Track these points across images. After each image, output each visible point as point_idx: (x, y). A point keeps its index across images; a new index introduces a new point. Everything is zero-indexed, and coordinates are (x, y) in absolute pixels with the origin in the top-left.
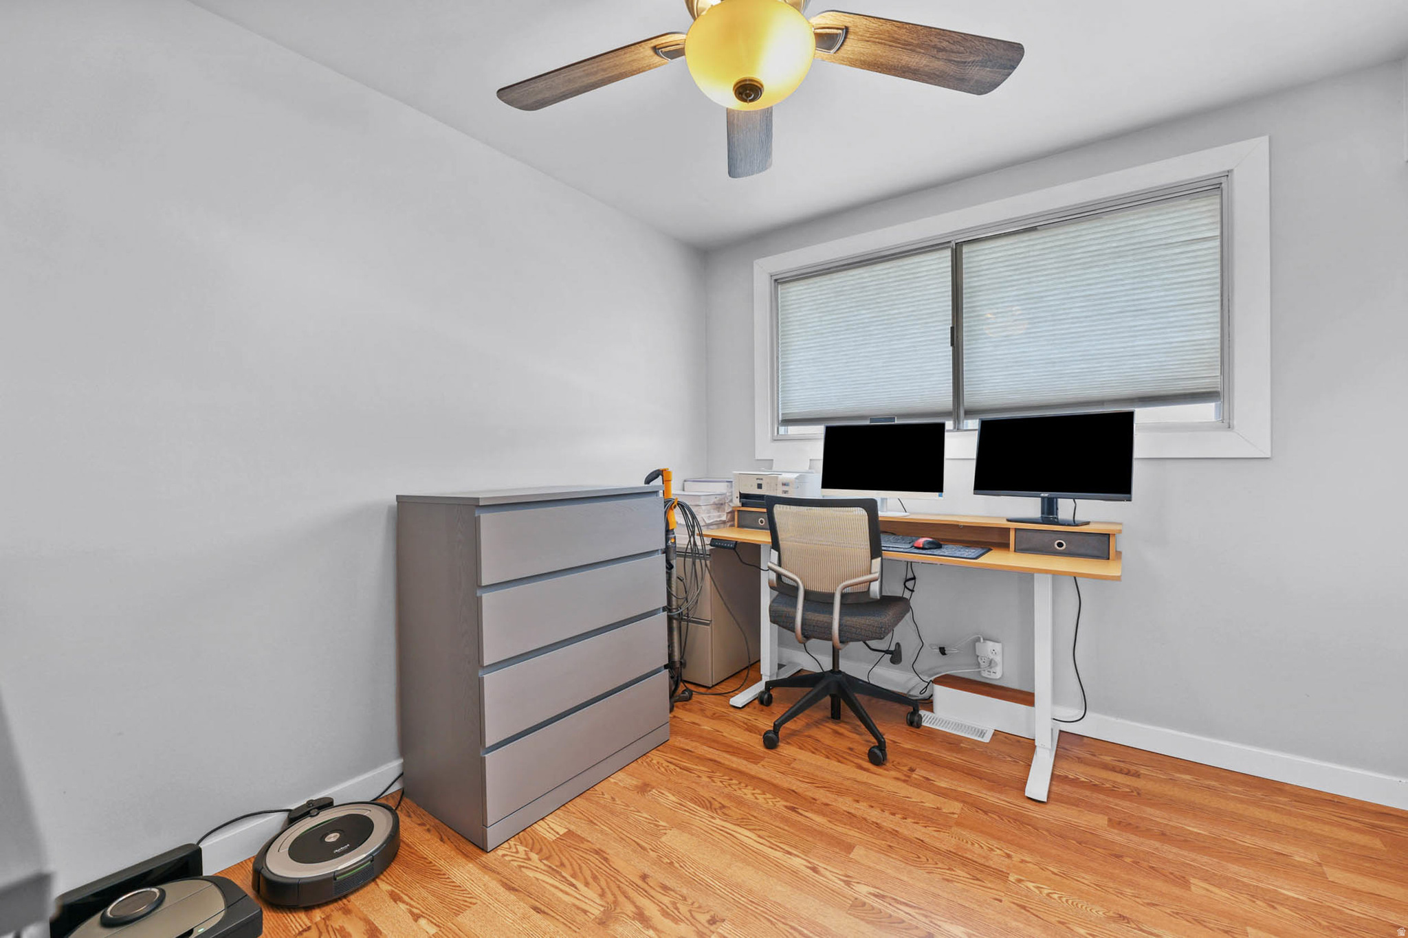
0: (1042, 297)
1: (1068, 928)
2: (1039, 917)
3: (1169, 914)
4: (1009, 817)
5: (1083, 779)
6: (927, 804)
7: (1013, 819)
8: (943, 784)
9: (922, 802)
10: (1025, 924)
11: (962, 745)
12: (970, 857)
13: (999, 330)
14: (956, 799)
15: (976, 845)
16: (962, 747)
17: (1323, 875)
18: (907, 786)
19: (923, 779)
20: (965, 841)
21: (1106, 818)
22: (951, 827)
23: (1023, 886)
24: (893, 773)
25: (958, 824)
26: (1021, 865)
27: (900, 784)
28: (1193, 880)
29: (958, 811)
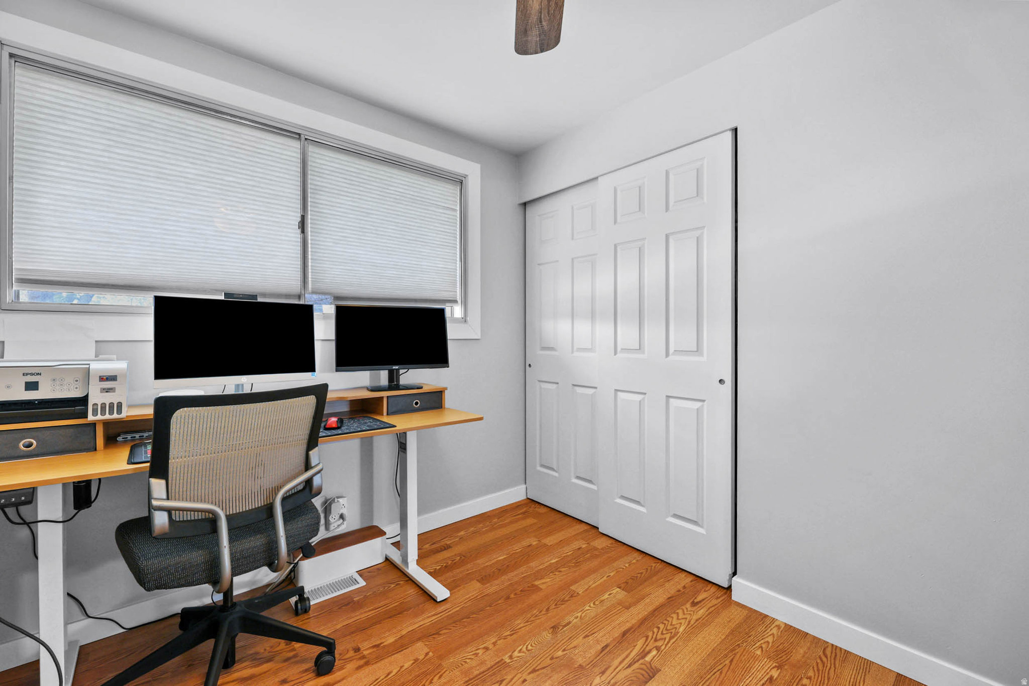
0: (369, 213)
1: (556, 658)
2: (545, 667)
3: (555, 608)
4: (451, 624)
5: (438, 568)
6: (406, 665)
7: (454, 622)
8: (391, 640)
9: (401, 667)
10: (548, 679)
11: (354, 599)
12: (477, 672)
13: (338, 230)
14: (413, 642)
15: (467, 660)
16: (358, 601)
17: (545, 545)
18: (375, 666)
19: (375, 649)
20: (460, 665)
21: (475, 581)
22: (440, 665)
23: (516, 659)
24: (350, 666)
25: (441, 657)
26: (497, 647)
27: (367, 670)
28: (537, 583)
29: (426, 650)
